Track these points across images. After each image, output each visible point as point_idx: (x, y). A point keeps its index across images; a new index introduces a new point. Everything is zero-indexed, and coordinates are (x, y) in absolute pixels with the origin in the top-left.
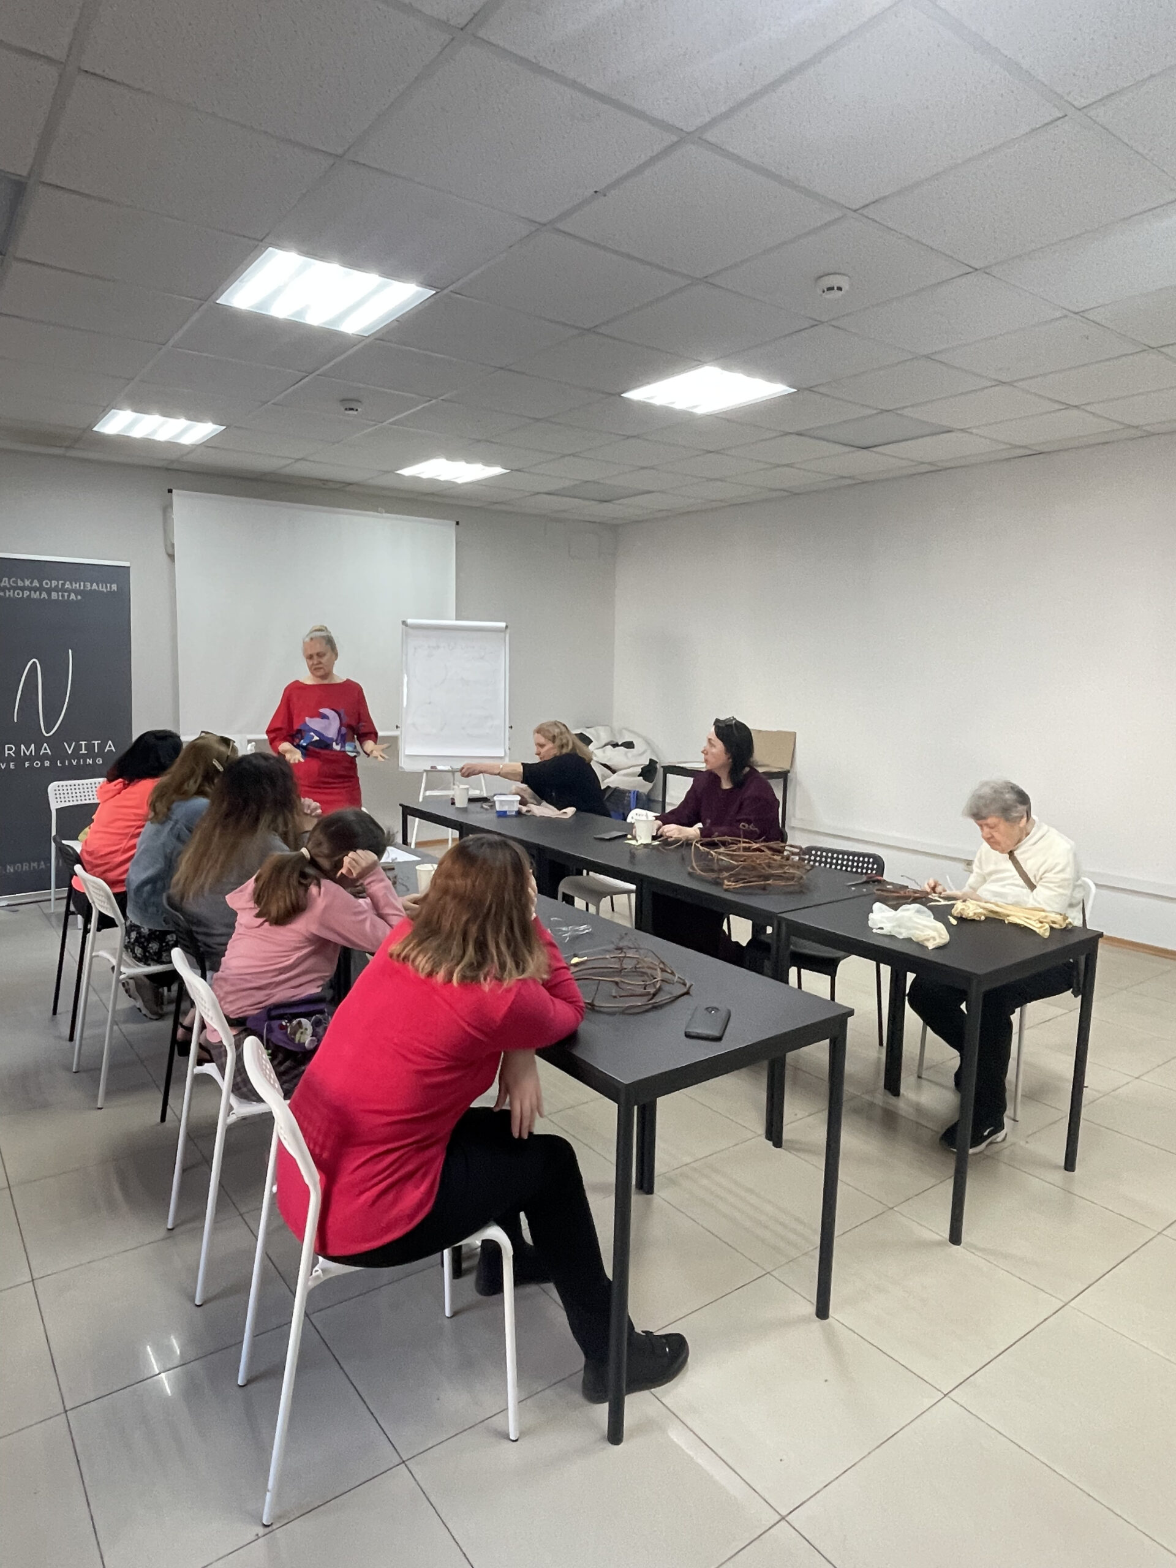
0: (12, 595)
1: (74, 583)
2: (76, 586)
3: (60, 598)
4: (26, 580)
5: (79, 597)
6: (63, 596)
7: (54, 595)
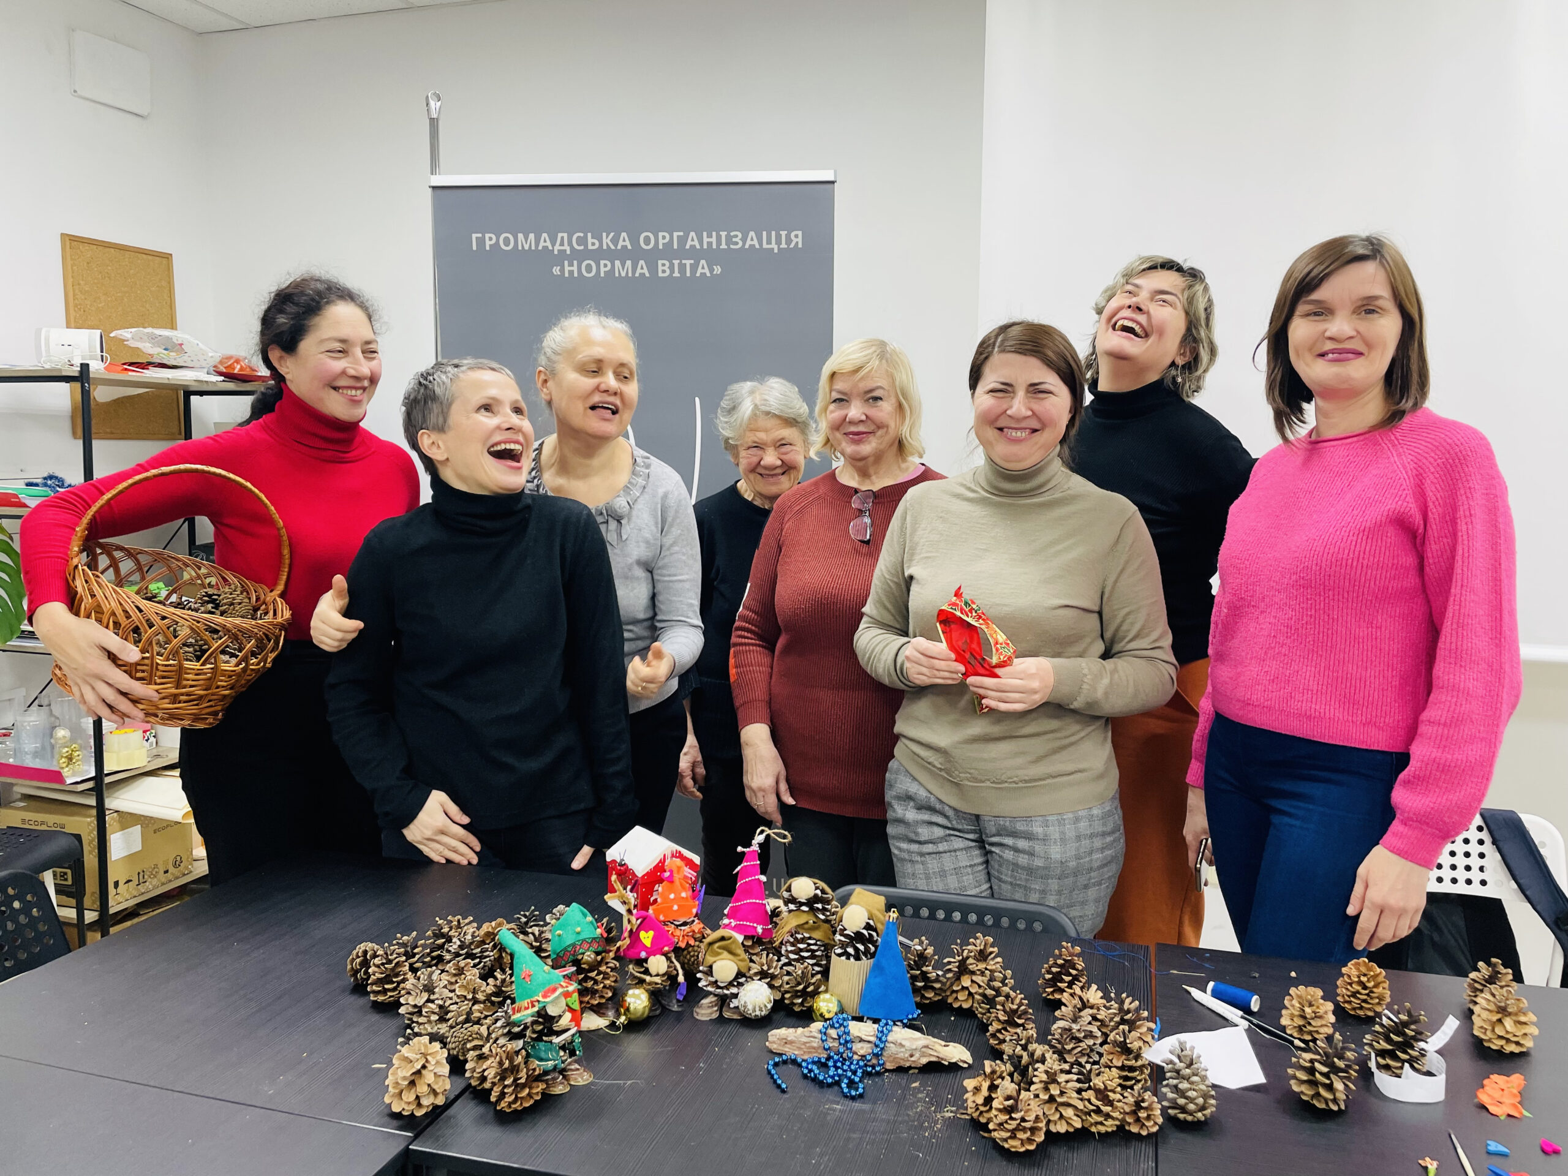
0: (576, 275)
1: (705, 234)
2: (709, 240)
3: (676, 274)
4: (604, 235)
5: (718, 270)
6: (682, 267)
7: (663, 268)
